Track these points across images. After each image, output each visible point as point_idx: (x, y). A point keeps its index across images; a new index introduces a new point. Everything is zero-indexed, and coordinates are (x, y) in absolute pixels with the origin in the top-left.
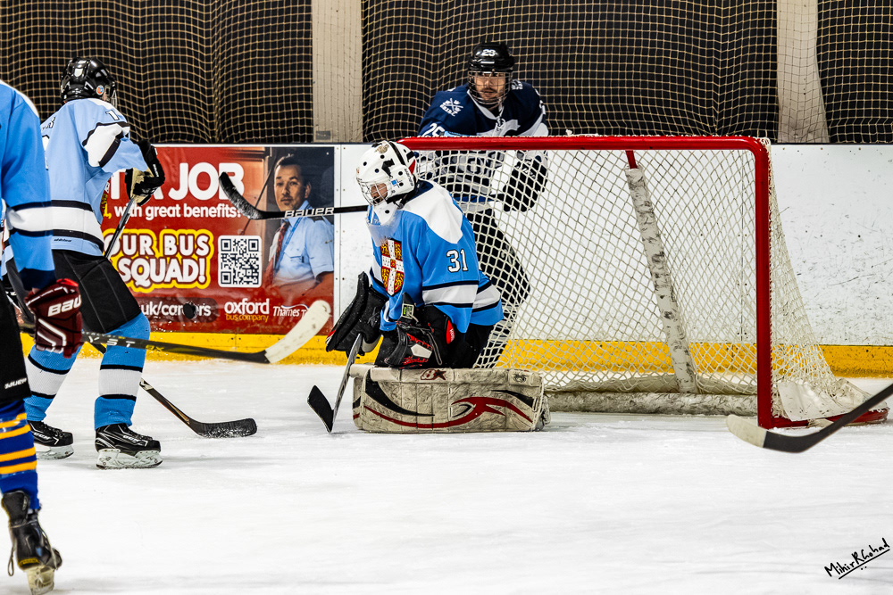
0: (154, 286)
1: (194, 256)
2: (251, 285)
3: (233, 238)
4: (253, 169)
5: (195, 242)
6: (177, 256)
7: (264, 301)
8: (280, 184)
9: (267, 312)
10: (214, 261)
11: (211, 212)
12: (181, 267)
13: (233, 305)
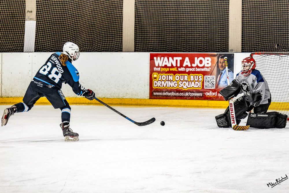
0: (188, 88)
1: (198, 81)
2: (212, 88)
3: (208, 76)
4: (214, 59)
5: (198, 77)
6: (194, 81)
7: (216, 92)
8: (220, 63)
9: (216, 95)
10: (203, 82)
11: (203, 70)
12: (195, 84)
13: (208, 93)
